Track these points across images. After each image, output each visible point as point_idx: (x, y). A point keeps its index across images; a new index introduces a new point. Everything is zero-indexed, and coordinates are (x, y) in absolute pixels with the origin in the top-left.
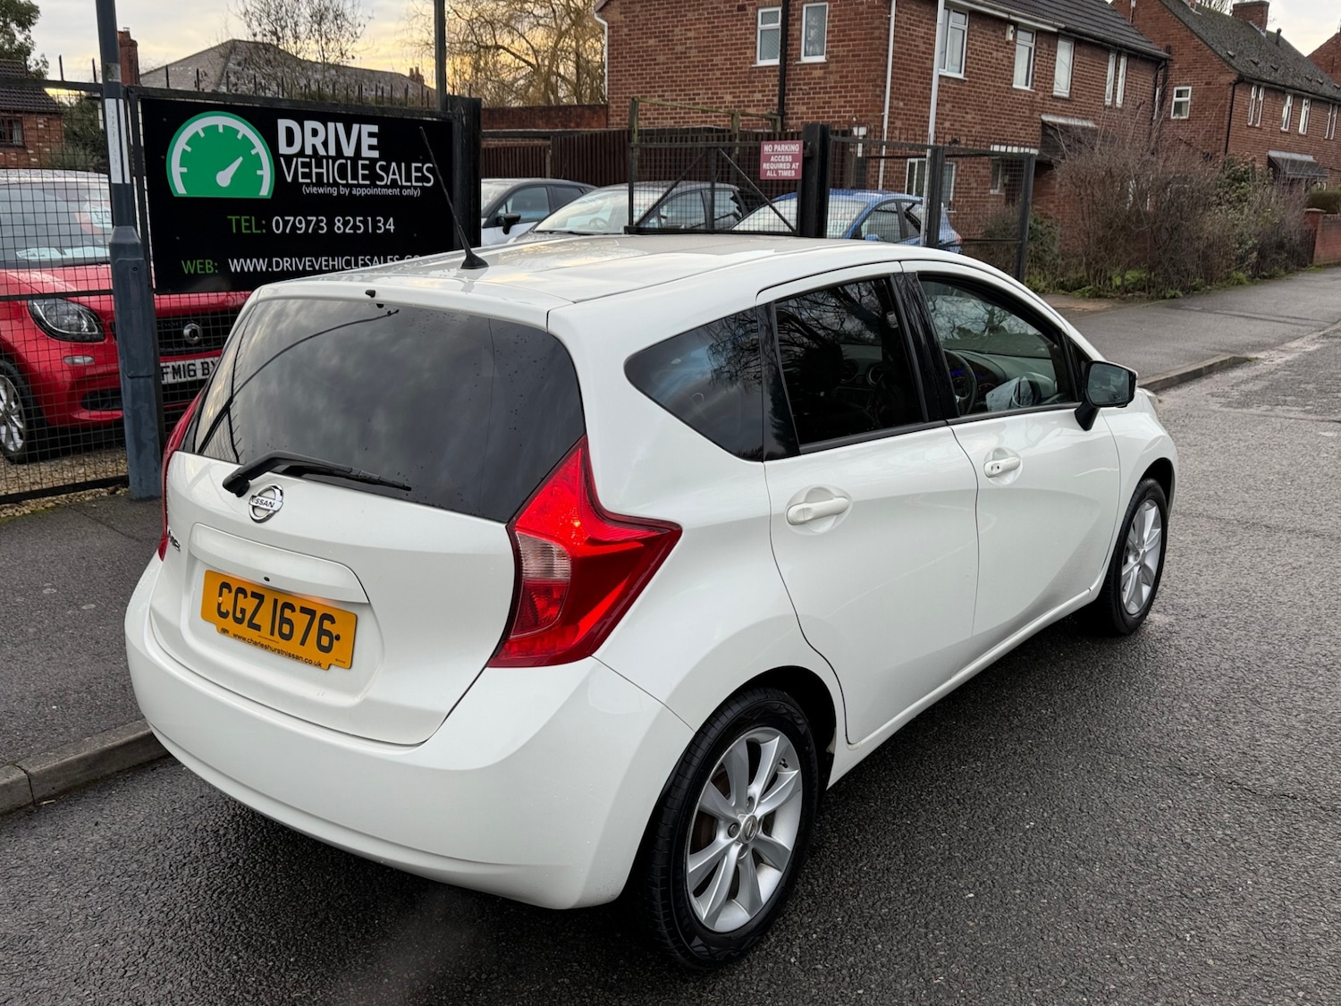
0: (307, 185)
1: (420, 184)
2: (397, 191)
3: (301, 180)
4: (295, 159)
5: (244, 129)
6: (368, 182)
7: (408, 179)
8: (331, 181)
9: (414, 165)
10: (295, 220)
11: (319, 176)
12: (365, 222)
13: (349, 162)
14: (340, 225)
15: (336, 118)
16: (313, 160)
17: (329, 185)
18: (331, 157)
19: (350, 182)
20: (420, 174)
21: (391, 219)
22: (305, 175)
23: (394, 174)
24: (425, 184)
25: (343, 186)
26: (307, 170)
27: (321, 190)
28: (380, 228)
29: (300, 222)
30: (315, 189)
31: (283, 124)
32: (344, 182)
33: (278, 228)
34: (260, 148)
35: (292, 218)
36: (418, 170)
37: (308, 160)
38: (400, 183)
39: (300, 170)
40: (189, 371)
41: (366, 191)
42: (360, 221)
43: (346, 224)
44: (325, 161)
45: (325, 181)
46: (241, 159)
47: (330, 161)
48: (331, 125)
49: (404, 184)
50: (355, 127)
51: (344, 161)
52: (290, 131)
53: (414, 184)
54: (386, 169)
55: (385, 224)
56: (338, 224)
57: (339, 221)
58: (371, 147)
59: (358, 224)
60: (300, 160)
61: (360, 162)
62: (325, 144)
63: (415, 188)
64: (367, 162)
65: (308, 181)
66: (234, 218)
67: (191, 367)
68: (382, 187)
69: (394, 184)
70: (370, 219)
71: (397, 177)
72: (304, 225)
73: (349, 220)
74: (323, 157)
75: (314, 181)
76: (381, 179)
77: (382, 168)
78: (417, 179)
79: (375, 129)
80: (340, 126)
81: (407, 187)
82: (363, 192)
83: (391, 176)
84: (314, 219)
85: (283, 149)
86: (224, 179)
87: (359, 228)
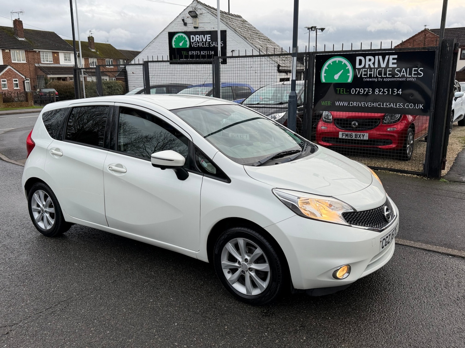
0: (366, 78)
1: (416, 76)
2: (404, 79)
3: (363, 76)
4: (362, 70)
5: (344, 61)
6: (391, 76)
7: (410, 74)
8: (375, 76)
9: (413, 69)
10: (359, 90)
11: (371, 75)
12: (388, 91)
13: (383, 69)
14: (377, 91)
15: (378, 54)
16: (369, 70)
17: (374, 77)
18: (376, 68)
19: (383, 76)
20: (416, 72)
21: (401, 90)
22: (364, 75)
23: (403, 72)
24: (418, 76)
25: (380, 78)
26: (366, 73)
27: (371, 80)
28: (395, 93)
29: (362, 90)
30: (368, 79)
31: (358, 58)
32: (381, 76)
33: (353, 92)
34: (349, 66)
35: (359, 89)
36: (415, 71)
37: (366, 69)
38: (406, 76)
39: (363, 73)
40: (351, 136)
41: (390, 79)
42: (386, 90)
43: (380, 91)
44: (373, 69)
45: (373, 76)
46: (343, 70)
47: (375, 69)
48: (377, 57)
49: (408, 76)
50: (387, 57)
51: (381, 69)
52: (360, 61)
53: (413, 76)
54: (400, 71)
55: (397, 91)
56: (376, 91)
57: (377, 90)
58: (393, 63)
59: (385, 91)
60: (363, 70)
61: (388, 69)
62: (374, 63)
63: (414, 78)
64: (391, 69)
65: (366, 76)
66: (338, 89)
68: (397, 78)
69: (403, 76)
70: (390, 89)
71: (405, 74)
72: (363, 91)
73: (382, 90)
74: (373, 68)
75: (368, 76)
76: (398, 75)
77: (397, 71)
78: (415, 74)
79: (396, 56)
80: (381, 57)
81: (409, 78)
82: (388, 80)
83: (402, 74)
84: (367, 89)
85: (358, 66)
86: (336, 77)
87: (386, 93)
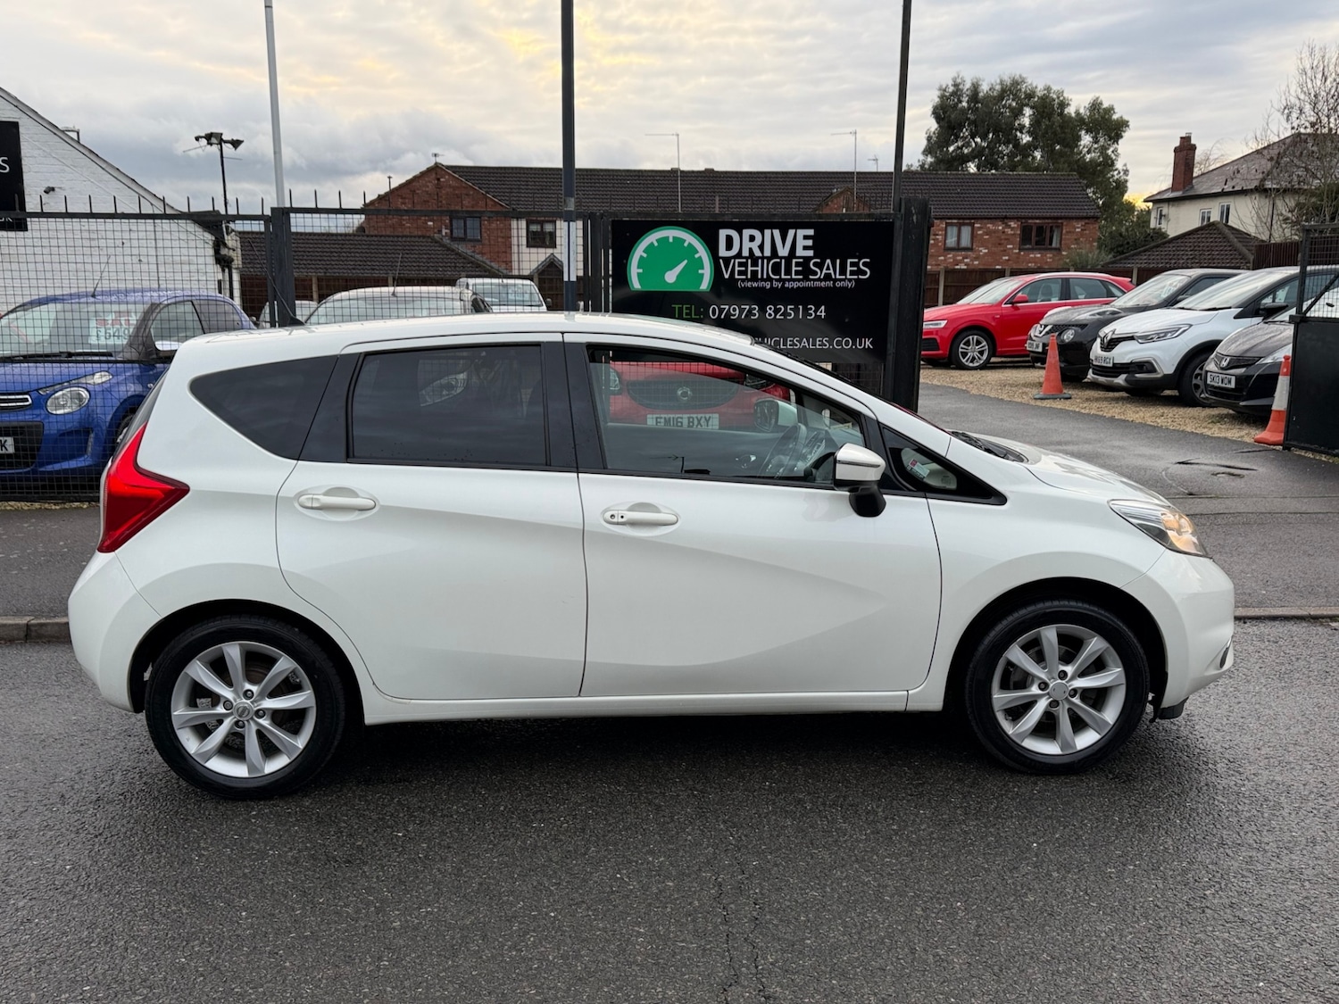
0: (743, 280)
1: (856, 277)
2: (830, 284)
3: (737, 277)
4: (733, 261)
5: (689, 238)
6: (801, 277)
7: (843, 272)
8: (765, 277)
9: (849, 261)
10: (729, 308)
11: (754, 273)
12: (796, 310)
13: (783, 261)
14: (771, 312)
15: (772, 226)
16: (749, 261)
17: (762, 279)
18: (767, 258)
19: (783, 277)
20: (855, 269)
21: (823, 307)
22: (740, 273)
23: (828, 269)
24: (860, 277)
25: (776, 280)
26: (743, 269)
27: (755, 285)
28: (811, 315)
29: (735, 310)
30: (750, 283)
31: (723, 233)
32: (778, 277)
33: (714, 314)
34: (702, 252)
35: (727, 307)
36: (852, 264)
37: (744, 260)
38: (833, 277)
39: (737, 269)
41: (799, 284)
42: (791, 309)
43: (777, 311)
44: (760, 261)
45: (759, 277)
46: (686, 262)
47: (765, 261)
48: (767, 232)
49: (838, 277)
50: (791, 233)
51: (778, 260)
52: (729, 240)
53: (848, 277)
54: (820, 266)
55: (816, 311)
56: (769, 311)
57: (770, 309)
58: (805, 248)
59: (789, 311)
60: (737, 261)
61: (794, 261)
62: (761, 247)
63: (850, 280)
64: (801, 260)
65: (744, 277)
66: (677, 306)
67: (679, 420)
68: (814, 280)
69: (828, 277)
70: (801, 307)
71: (831, 271)
72: (737, 312)
73: (781, 309)
74: (759, 258)
75: (749, 277)
76: (816, 274)
77: (815, 264)
78: (852, 273)
79: (811, 232)
80: (777, 233)
81: (841, 280)
82: (795, 285)
83: (824, 271)
84: (748, 307)
85: (723, 252)
86: (671, 277)
87: (790, 315)
